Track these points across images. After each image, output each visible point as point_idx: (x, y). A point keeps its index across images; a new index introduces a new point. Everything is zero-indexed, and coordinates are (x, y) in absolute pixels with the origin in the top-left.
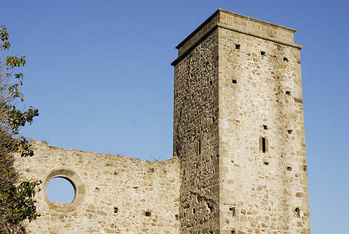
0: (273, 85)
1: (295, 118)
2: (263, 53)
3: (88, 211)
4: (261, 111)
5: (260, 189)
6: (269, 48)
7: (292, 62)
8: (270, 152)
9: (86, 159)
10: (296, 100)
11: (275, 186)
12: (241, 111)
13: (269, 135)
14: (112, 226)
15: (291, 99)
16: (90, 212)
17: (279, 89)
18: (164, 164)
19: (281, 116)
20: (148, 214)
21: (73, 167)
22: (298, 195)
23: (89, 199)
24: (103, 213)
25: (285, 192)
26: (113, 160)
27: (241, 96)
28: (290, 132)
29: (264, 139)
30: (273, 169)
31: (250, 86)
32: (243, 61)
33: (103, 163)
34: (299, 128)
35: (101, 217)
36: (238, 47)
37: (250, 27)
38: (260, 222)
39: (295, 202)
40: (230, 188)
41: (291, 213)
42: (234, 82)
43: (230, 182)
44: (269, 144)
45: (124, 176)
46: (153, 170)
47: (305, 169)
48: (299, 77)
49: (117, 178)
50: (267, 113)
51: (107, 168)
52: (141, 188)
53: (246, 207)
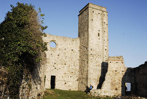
0: (101, 21)
1: (106, 28)
2: (99, 13)
4: (98, 27)
5: (98, 45)
6: (100, 12)
7: (106, 16)
8: (100, 36)
9: (58, 37)
10: (106, 24)
11: (101, 44)
12: (94, 27)
13: (100, 32)
14: (64, 53)
15: (105, 24)
16: (59, 50)
17: (102, 22)
19: (103, 28)
20: (72, 50)
21: (55, 39)
22: (106, 46)
23: (59, 47)
25: (103, 45)
26: (64, 38)
27: (94, 23)
28: (105, 32)
30: (101, 40)
31: (96, 21)
32: (94, 15)
34: (107, 31)
35: (62, 51)
36: (93, 12)
37: (96, 7)
38: (97, 52)
39: (105, 48)
40: (91, 44)
41: (104, 50)
42: (92, 20)
43: (91, 43)
44: (100, 35)
45: (67, 42)
46: (73, 40)
47: (108, 40)
48: (107, 19)
49: (65, 42)
50: (100, 27)
51: (63, 40)
52: (71, 44)
53: (94, 49)
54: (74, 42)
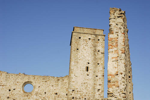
0: (93, 49)
1: (101, 59)
2: (90, 39)
3: (36, 93)
4: (87, 58)
5: (84, 83)
6: (92, 37)
7: (101, 41)
8: (90, 71)
9: (36, 77)
10: (102, 53)
11: (91, 82)
12: (79, 59)
13: (89, 65)
14: (44, 98)
15: (100, 53)
16: (37, 94)
17: (95, 51)
18: (63, 78)
19: (95, 59)
20: (56, 94)
21: (32, 81)
22: (100, 85)
23: (36, 90)
24: (41, 94)
25: (95, 84)
26: (45, 78)
27: (80, 54)
28: (98, 64)
29: (87, 67)
30: (90, 77)
31: (83, 50)
32: (81, 42)
33: (42, 79)
34: (102, 62)
35: (40, 95)
36: (80, 38)
37: (86, 31)
38: (84, 94)
39: (98, 87)
40: (73, 84)
41: (96, 91)
42: (78, 49)
43: (73, 82)
44: (89, 69)
45: (49, 82)
46: (59, 80)
47: (103, 76)
48: (104, 45)
49: (46, 83)
50: (90, 58)
51: (43, 80)
52: (54, 86)
53: (79, 90)
54: (60, 82)
